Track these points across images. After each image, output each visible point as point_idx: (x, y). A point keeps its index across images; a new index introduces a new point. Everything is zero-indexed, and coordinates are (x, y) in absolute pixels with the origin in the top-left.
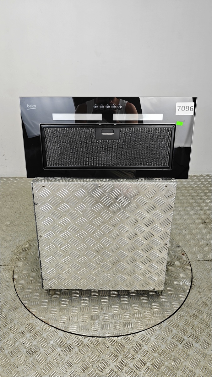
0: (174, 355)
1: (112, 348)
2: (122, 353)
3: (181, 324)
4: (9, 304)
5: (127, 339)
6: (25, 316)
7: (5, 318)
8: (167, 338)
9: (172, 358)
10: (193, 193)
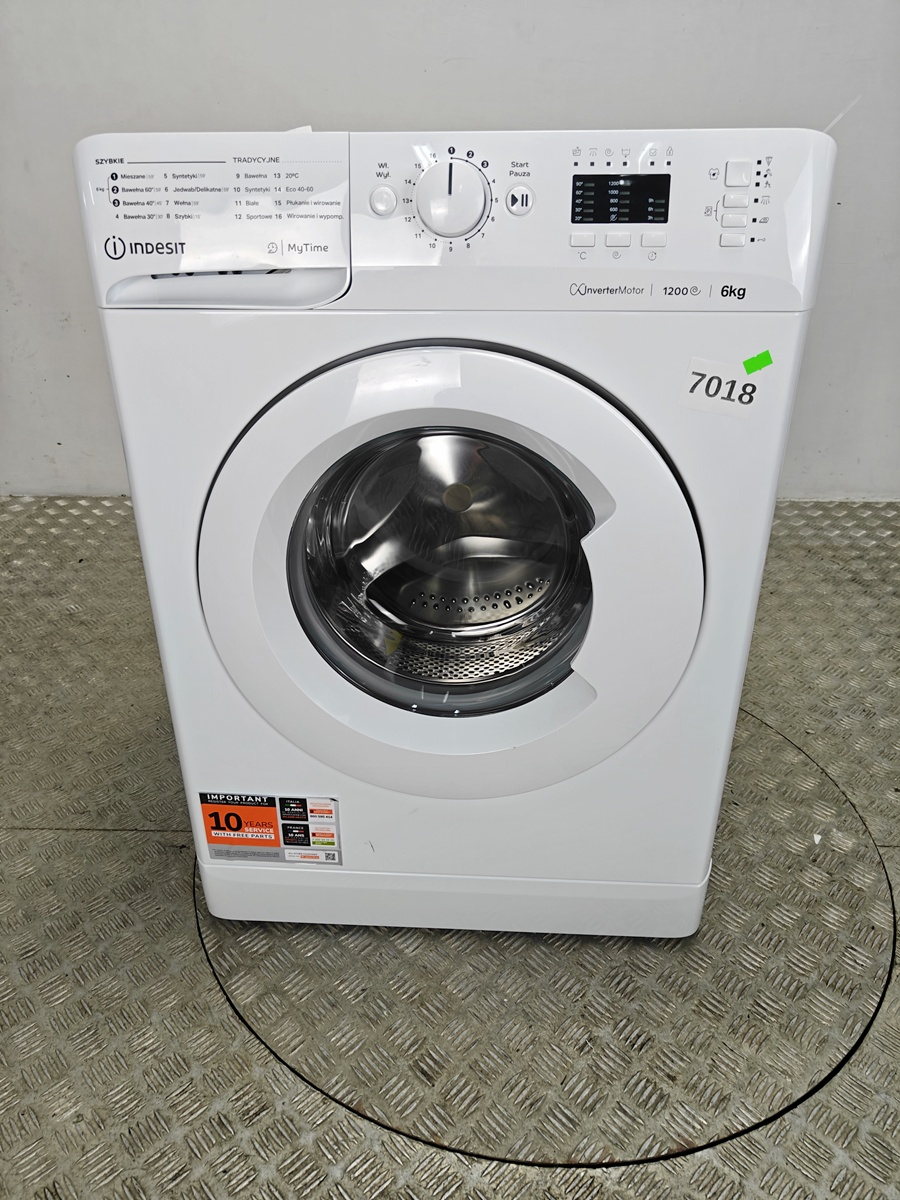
3: (866, 1127)
4: (174, 992)
5: (642, 1181)
6: (232, 1049)
7: (156, 1053)
8: (813, 1186)
10: (865, 570)
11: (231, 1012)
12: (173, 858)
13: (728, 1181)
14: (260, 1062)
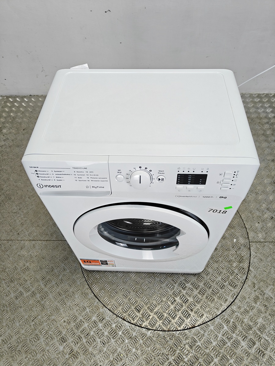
0: (222, 353)
1: (171, 343)
2: (179, 348)
4: (79, 289)
5: (183, 334)
6: (95, 304)
7: (78, 305)
9: (221, 356)
11: (93, 295)
14: (101, 308)
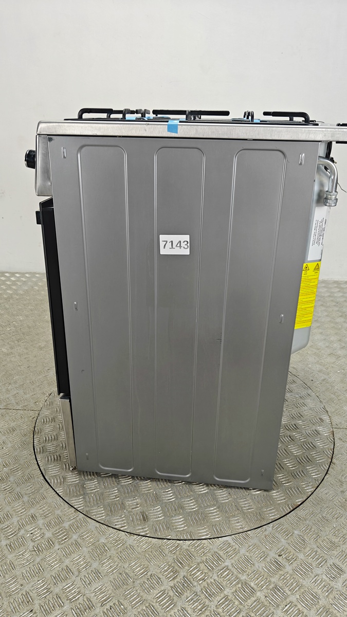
1: (171, 558)
4: (20, 470)
5: (198, 546)
6: (41, 491)
8: (269, 552)
11: (42, 478)
12: (27, 420)
13: (234, 548)
14: (51, 497)
